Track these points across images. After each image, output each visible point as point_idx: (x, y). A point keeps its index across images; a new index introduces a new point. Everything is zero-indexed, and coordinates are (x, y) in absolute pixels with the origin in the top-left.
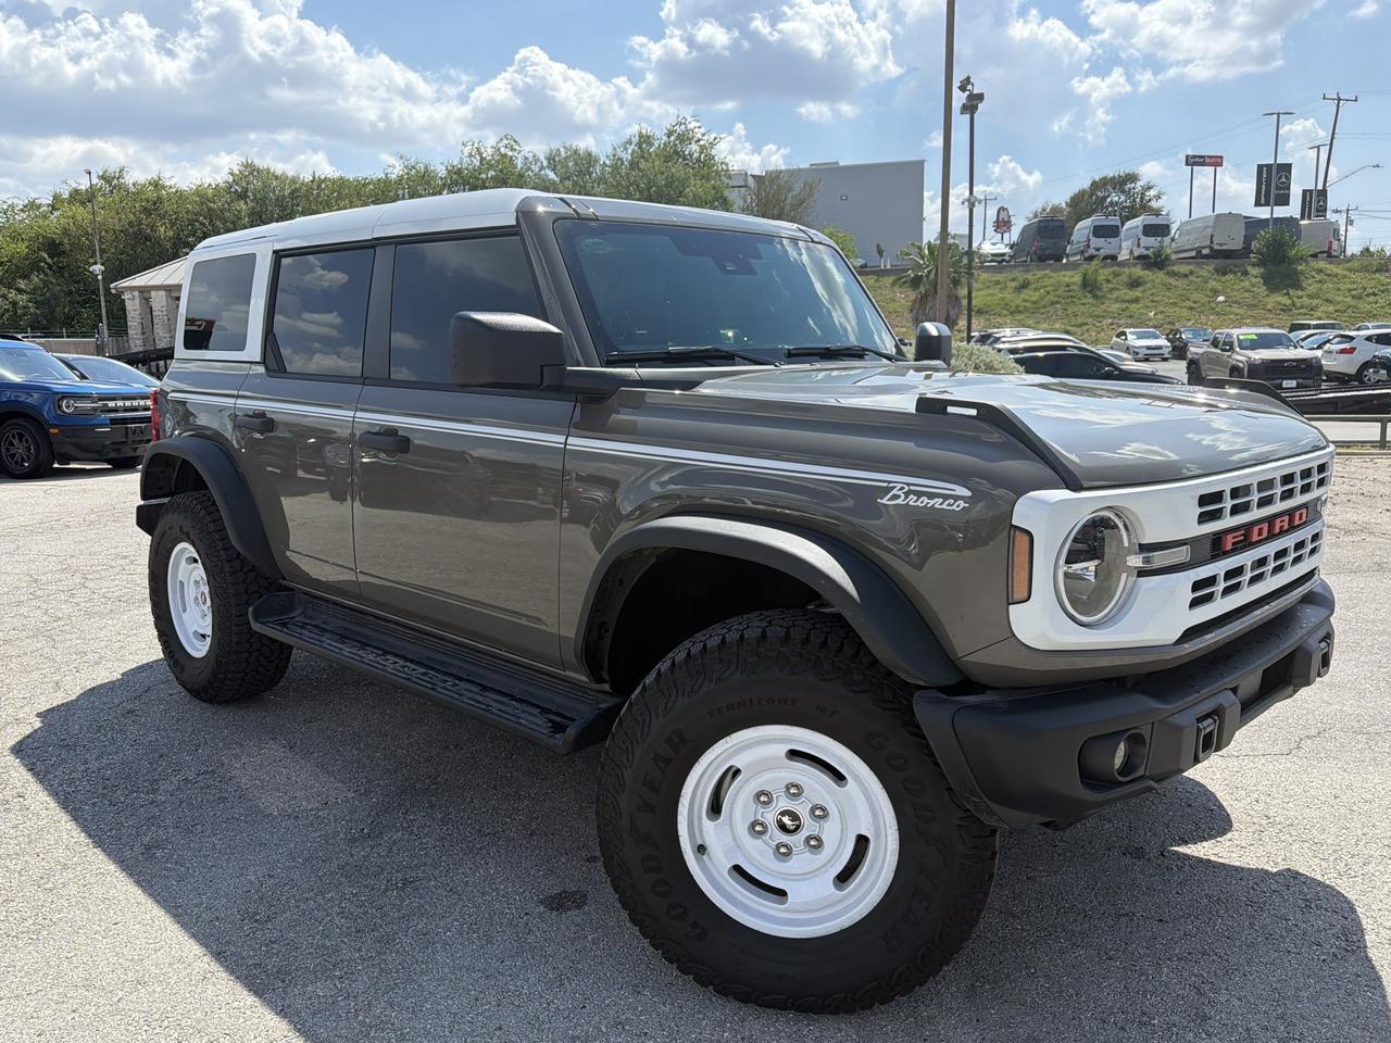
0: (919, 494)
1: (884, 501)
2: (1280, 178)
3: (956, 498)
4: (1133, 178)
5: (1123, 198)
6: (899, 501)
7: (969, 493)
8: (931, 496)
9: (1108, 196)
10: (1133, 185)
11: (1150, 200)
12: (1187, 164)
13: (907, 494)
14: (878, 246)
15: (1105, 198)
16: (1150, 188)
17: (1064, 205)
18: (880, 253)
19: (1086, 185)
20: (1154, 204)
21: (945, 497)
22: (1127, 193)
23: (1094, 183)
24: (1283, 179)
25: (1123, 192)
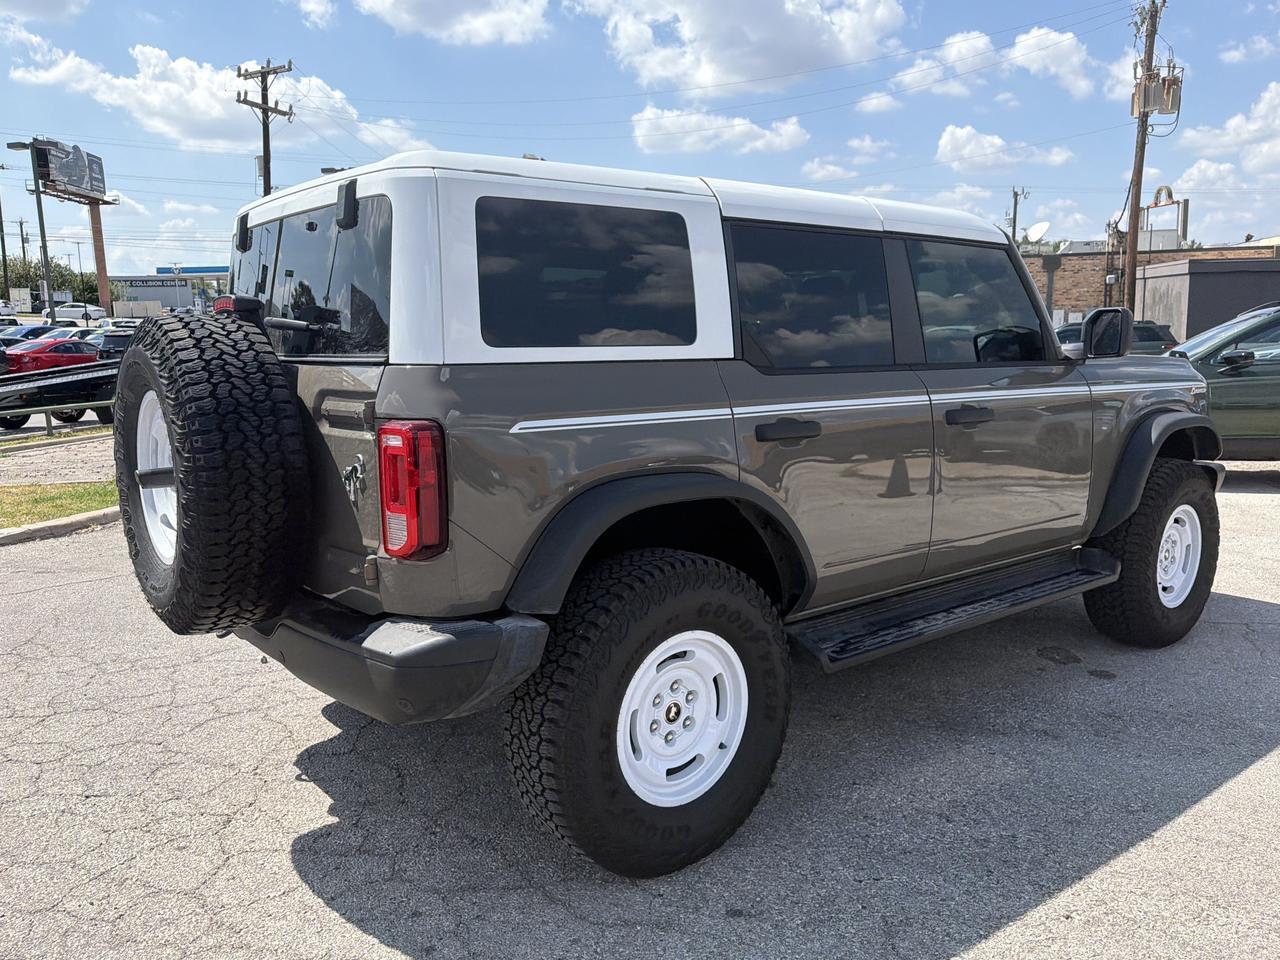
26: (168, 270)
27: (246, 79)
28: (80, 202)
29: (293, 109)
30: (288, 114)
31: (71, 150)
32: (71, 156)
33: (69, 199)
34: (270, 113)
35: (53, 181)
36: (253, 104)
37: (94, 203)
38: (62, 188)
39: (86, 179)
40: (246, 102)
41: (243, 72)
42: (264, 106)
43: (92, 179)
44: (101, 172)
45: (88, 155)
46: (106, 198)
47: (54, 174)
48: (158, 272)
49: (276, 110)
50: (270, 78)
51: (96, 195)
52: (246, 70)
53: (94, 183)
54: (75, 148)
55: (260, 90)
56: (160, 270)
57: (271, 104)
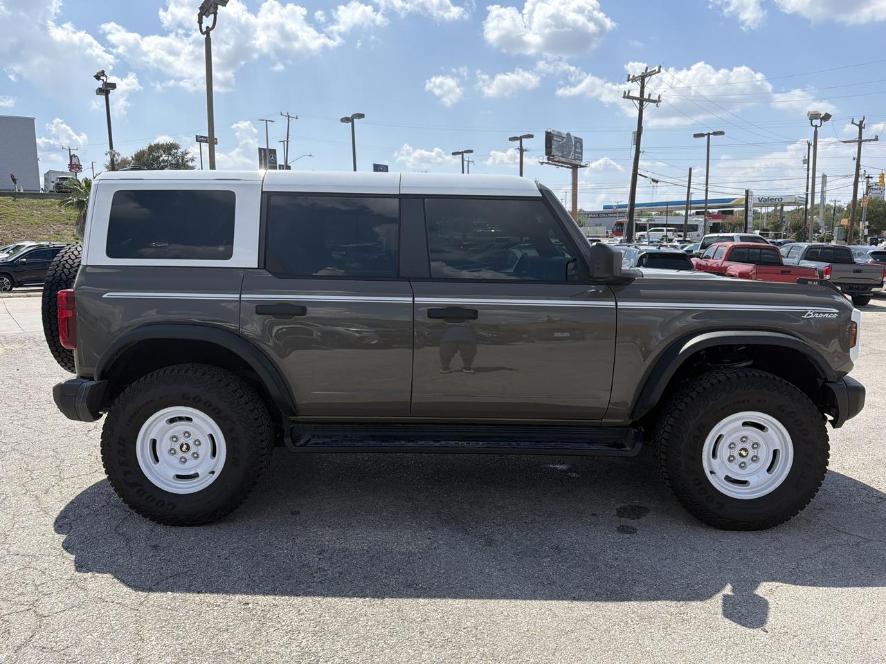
0: (819, 313)
1: (805, 317)
2: (271, 157)
3: (834, 313)
4: (175, 147)
5: (170, 158)
6: (811, 316)
7: (838, 311)
8: (824, 313)
9: (161, 156)
10: (176, 151)
11: (187, 161)
12: (197, 141)
13: (814, 313)
14: (12, 176)
15: (159, 157)
16: (187, 154)
17: (130, 159)
18: (14, 180)
19: (145, 147)
20: (190, 164)
21: (829, 313)
22: (174, 156)
23: (150, 147)
24: (273, 158)
25: (170, 154)
26: (610, 207)
27: (632, 82)
28: (567, 167)
29: (661, 97)
30: (657, 102)
31: (565, 136)
32: (565, 140)
33: (562, 166)
34: (644, 103)
35: (553, 156)
36: (633, 98)
37: (575, 168)
38: (557, 160)
39: (572, 153)
40: (629, 97)
41: (631, 77)
42: (641, 99)
43: (575, 152)
44: (581, 147)
45: (575, 138)
46: (582, 164)
47: (554, 152)
48: (604, 208)
49: (649, 100)
50: (647, 79)
51: (577, 162)
52: (634, 76)
53: (576, 155)
54: (568, 134)
55: (640, 88)
56: (605, 207)
57: (646, 96)
